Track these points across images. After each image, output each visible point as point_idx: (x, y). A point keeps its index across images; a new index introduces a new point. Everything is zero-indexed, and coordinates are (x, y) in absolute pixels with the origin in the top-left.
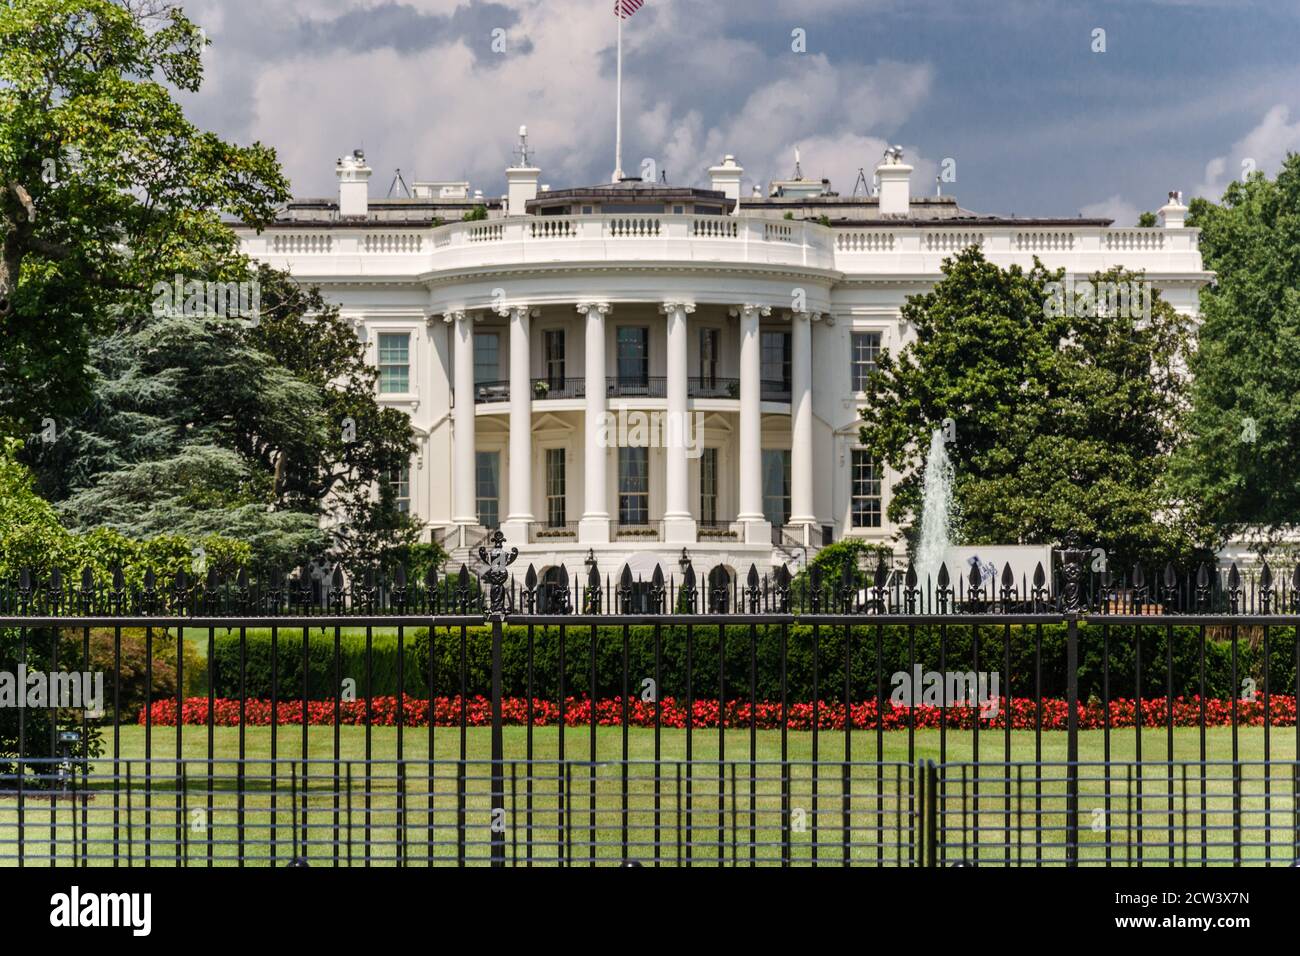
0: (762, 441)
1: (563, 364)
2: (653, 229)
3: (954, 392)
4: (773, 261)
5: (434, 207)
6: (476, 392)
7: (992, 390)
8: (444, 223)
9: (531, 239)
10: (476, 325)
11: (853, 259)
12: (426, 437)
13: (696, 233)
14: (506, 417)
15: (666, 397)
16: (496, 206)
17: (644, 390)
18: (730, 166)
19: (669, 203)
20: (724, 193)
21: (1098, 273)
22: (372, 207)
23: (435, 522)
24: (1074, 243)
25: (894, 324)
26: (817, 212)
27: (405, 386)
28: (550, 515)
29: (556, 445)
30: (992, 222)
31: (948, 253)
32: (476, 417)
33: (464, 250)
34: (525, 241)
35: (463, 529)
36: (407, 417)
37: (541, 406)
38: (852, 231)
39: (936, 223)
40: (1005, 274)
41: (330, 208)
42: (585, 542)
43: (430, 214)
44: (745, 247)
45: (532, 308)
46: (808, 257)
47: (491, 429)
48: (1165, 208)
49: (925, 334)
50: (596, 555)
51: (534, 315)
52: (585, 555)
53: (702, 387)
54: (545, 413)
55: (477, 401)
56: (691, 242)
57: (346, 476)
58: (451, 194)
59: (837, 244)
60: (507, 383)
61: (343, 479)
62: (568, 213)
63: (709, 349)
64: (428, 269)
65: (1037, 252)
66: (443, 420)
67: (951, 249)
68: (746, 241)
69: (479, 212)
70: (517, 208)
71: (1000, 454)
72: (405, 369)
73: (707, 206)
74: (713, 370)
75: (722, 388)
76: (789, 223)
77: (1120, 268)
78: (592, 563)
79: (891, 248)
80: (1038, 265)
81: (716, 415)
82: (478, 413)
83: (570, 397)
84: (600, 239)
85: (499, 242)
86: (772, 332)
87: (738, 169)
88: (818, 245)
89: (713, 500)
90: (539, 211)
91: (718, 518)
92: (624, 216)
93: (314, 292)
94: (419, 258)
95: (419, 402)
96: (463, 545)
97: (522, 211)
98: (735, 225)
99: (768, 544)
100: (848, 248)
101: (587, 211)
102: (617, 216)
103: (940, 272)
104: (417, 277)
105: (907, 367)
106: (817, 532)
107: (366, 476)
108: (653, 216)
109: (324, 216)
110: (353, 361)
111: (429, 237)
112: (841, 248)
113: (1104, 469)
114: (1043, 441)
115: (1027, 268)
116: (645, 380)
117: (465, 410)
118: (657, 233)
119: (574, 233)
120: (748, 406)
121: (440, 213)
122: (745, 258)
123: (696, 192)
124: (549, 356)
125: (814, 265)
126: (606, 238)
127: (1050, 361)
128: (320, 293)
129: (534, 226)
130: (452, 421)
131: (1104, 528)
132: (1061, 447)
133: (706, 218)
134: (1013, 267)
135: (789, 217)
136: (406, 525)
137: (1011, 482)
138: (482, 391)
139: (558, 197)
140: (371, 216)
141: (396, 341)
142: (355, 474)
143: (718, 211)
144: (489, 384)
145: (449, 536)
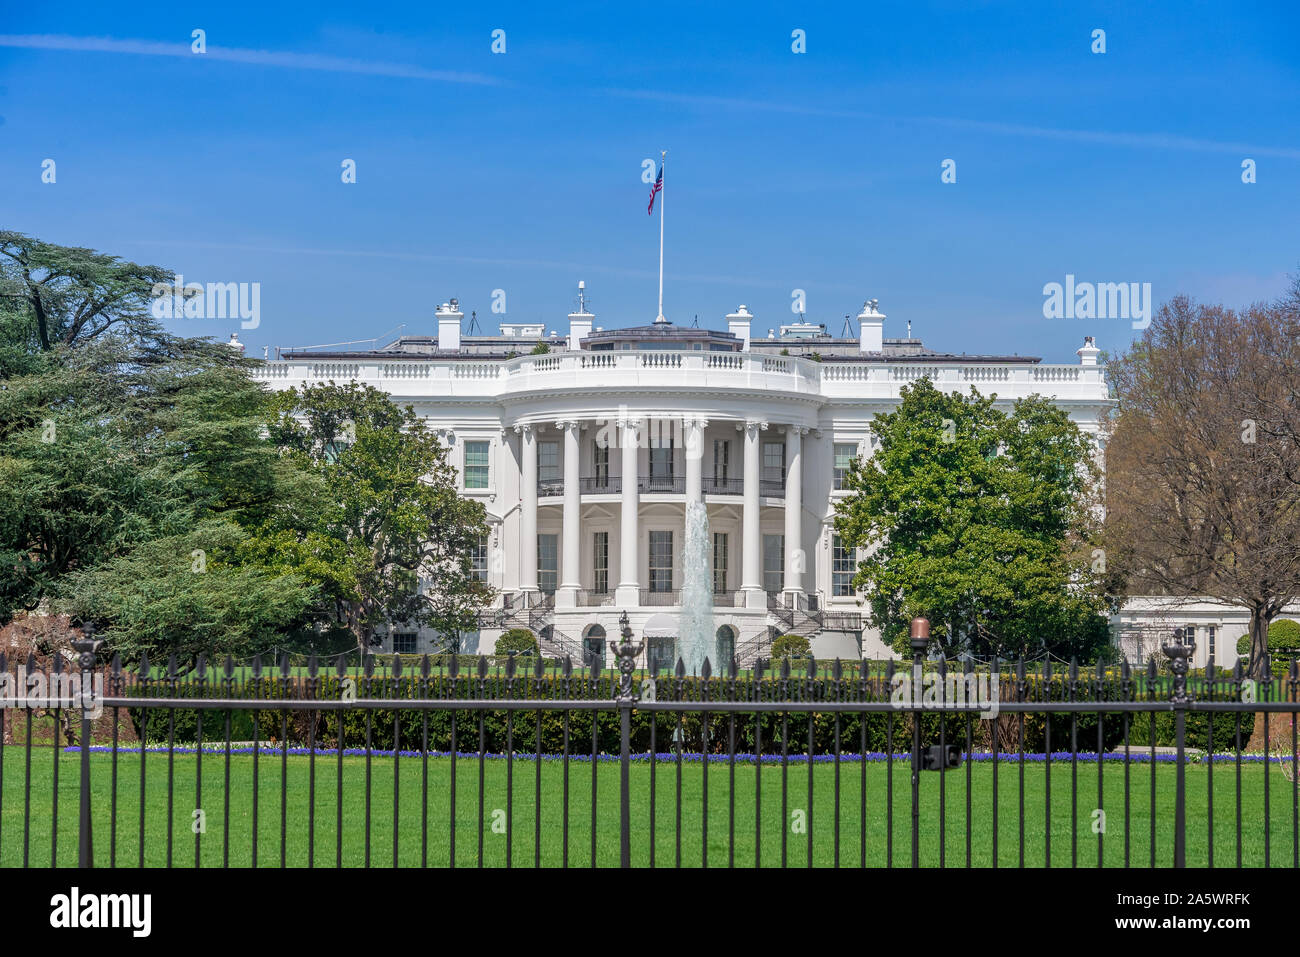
0: (761, 527)
1: (607, 467)
2: (676, 362)
3: (905, 488)
4: (771, 387)
5: (514, 343)
6: (538, 487)
7: (936, 489)
8: (521, 354)
9: (581, 370)
10: (539, 435)
11: (834, 386)
12: (500, 522)
13: (710, 366)
14: (560, 507)
15: (685, 493)
16: (562, 343)
17: (669, 487)
18: (743, 313)
19: (690, 341)
20: (734, 335)
21: (1020, 400)
22: (463, 343)
23: (508, 589)
24: (1009, 375)
25: (867, 437)
26: (812, 350)
27: (485, 484)
28: (596, 584)
29: (601, 529)
30: (948, 359)
31: (905, 382)
32: (539, 507)
33: (530, 377)
34: (575, 370)
35: (527, 595)
36: (483, 506)
37: (587, 499)
38: (835, 365)
39: (904, 360)
40: (948, 398)
41: (433, 344)
42: (620, 606)
43: (510, 349)
44: (748, 376)
45: (581, 423)
46: (799, 384)
47: (549, 517)
48: (1082, 349)
49: (886, 444)
50: (628, 615)
51: (584, 428)
52: (619, 615)
53: (716, 485)
54: (593, 504)
55: (539, 496)
56: (706, 373)
57: (435, 553)
58: (530, 333)
59: (822, 374)
60: (562, 481)
61: (432, 556)
62: (612, 349)
63: (721, 456)
64: (502, 391)
65: (974, 382)
66: (514, 509)
67: (909, 379)
68: (749, 371)
69: (542, 348)
70: (574, 345)
71: (941, 539)
72: (485, 470)
73: (720, 345)
74: (725, 473)
75: (731, 487)
76: (784, 358)
77: (1038, 395)
78: (624, 621)
79: (866, 378)
80: (975, 392)
81: (726, 507)
82: (540, 504)
83: (612, 493)
84: (634, 369)
85: (557, 371)
86: (772, 443)
87: (749, 315)
88: (809, 375)
89: (724, 574)
90: (589, 347)
91: (728, 588)
92: (654, 352)
93: (410, 409)
94: (497, 383)
95: (495, 495)
96: (526, 607)
97: (579, 348)
98: (741, 359)
99: (764, 609)
100: (832, 378)
101: (626, 348)
102: (648, 352)
103: (900, 397)
104: (494, 398)
105: (872, 470)
106: (803, 599)
107: (451, 553)
108: (677, 352)
109: (428, 350)
110: (437, 463)
111: (505, 366)
112: (826, 378)
113: (1020, 551)
114: (974, 529)
115: (967, 393)
116: (671, 480)
117: (531, 502)
118: (679, 365)
119: (614, 365)
120: (750, 500)
121: (518, 349)
122: (748, 385)
123: (712, 333)
124: (597, 460)
125: (804, 391)
126: (638, 369)
127: (981, 465)
128: (414, 410)
129: (584, 359)
130: (521, 510)
131: (1023, 597)
132: (989, 533)
133: (718, 353)
134: (955, 393)
135: (785, 353)
136: (484, 591)
137: (949, 561)
138: (544, 486)
139: (603, 336)
140: (463, 350)
141: (477, 447)
142: (442, 551)
143: (729, 348)
144: (548, 482)
145: (516, 600)
